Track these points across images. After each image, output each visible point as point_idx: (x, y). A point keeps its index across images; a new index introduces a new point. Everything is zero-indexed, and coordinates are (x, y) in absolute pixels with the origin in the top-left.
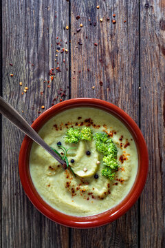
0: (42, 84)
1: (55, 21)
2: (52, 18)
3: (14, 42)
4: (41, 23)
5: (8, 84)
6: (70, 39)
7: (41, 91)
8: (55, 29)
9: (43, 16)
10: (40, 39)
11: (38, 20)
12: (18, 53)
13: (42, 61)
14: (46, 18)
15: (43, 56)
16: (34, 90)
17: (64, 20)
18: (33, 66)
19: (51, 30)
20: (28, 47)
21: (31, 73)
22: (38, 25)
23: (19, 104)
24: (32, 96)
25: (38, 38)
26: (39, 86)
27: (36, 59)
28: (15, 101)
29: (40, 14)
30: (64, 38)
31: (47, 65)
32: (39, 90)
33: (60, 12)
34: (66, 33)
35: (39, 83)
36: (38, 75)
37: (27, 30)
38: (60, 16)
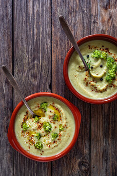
0: (36, 65)
1: (43, 30)
2: (41, 29)
3: (20, 42)
4: (35, 31)
5: (17, 65)
6: (51, 40)
7: (36, 69)
8: (43, 35)
9: (37, 28)
10: (35, 40)
11: (34, 30)
12: (22, 48)
13: (36, 53)
14: (38, 29)
15: (36, 50)
16: (32, 69)
17: (48, 30)
18: (31, 55)
19: (41, 36)
20: (28, 45)
21: (30, 60)
22: (33, 32)
23: (23, 77)
24: (30, 73)
25: (33, 40)
26: (34, 67)
27: (33, 52)
28: (21, 75)
29: (35, 26)
30: (48, 40)
31: (38, 55)
32: (34, 69)
33: (46, 25)
34: (49, 37)
35: (34, 65)
36: (34, 61)
37: (27, 36)
38: (46, 28)
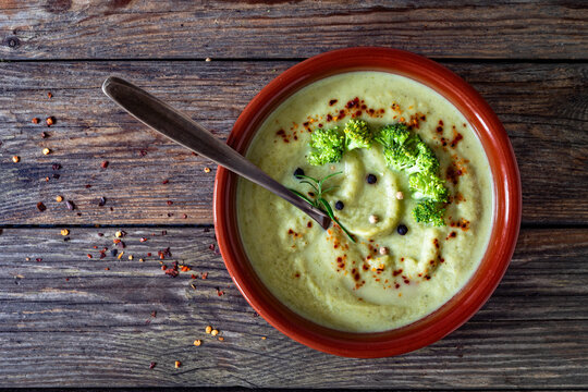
0: (198, 293)
1: (49, 262)
2: (41, 269)
3: (99, 360)
4: (54, 294)
5: (198, 374)
6: (92, 227)
7: (215, 294)
8: (69, 262)
9: (38, 289)
10: (92, 296)
11: (46, 302)
12: (124, 350)
13: (144, 291)
14: (42, 282)
15: (131, 290)
16: (212, 311)
17: (47, 240)
18: (156, 313)
19: (71, 271)
20: (109, 326)
21: (173, 318)
22: (58, 302)
23: (246, 346)
24: (228, 318)
25: (88, 303)
26: (203, 300)
27: (139, 306)
28: (239, 356)
29: (32, 297)
30: (89, 241)
31: (153, 282)
32: (213, 300)
33: (27, 251)
34: (77, 236)
35: (195, 300)
36: (177, 301)
37: (70, 329)
38: (38, 251)
